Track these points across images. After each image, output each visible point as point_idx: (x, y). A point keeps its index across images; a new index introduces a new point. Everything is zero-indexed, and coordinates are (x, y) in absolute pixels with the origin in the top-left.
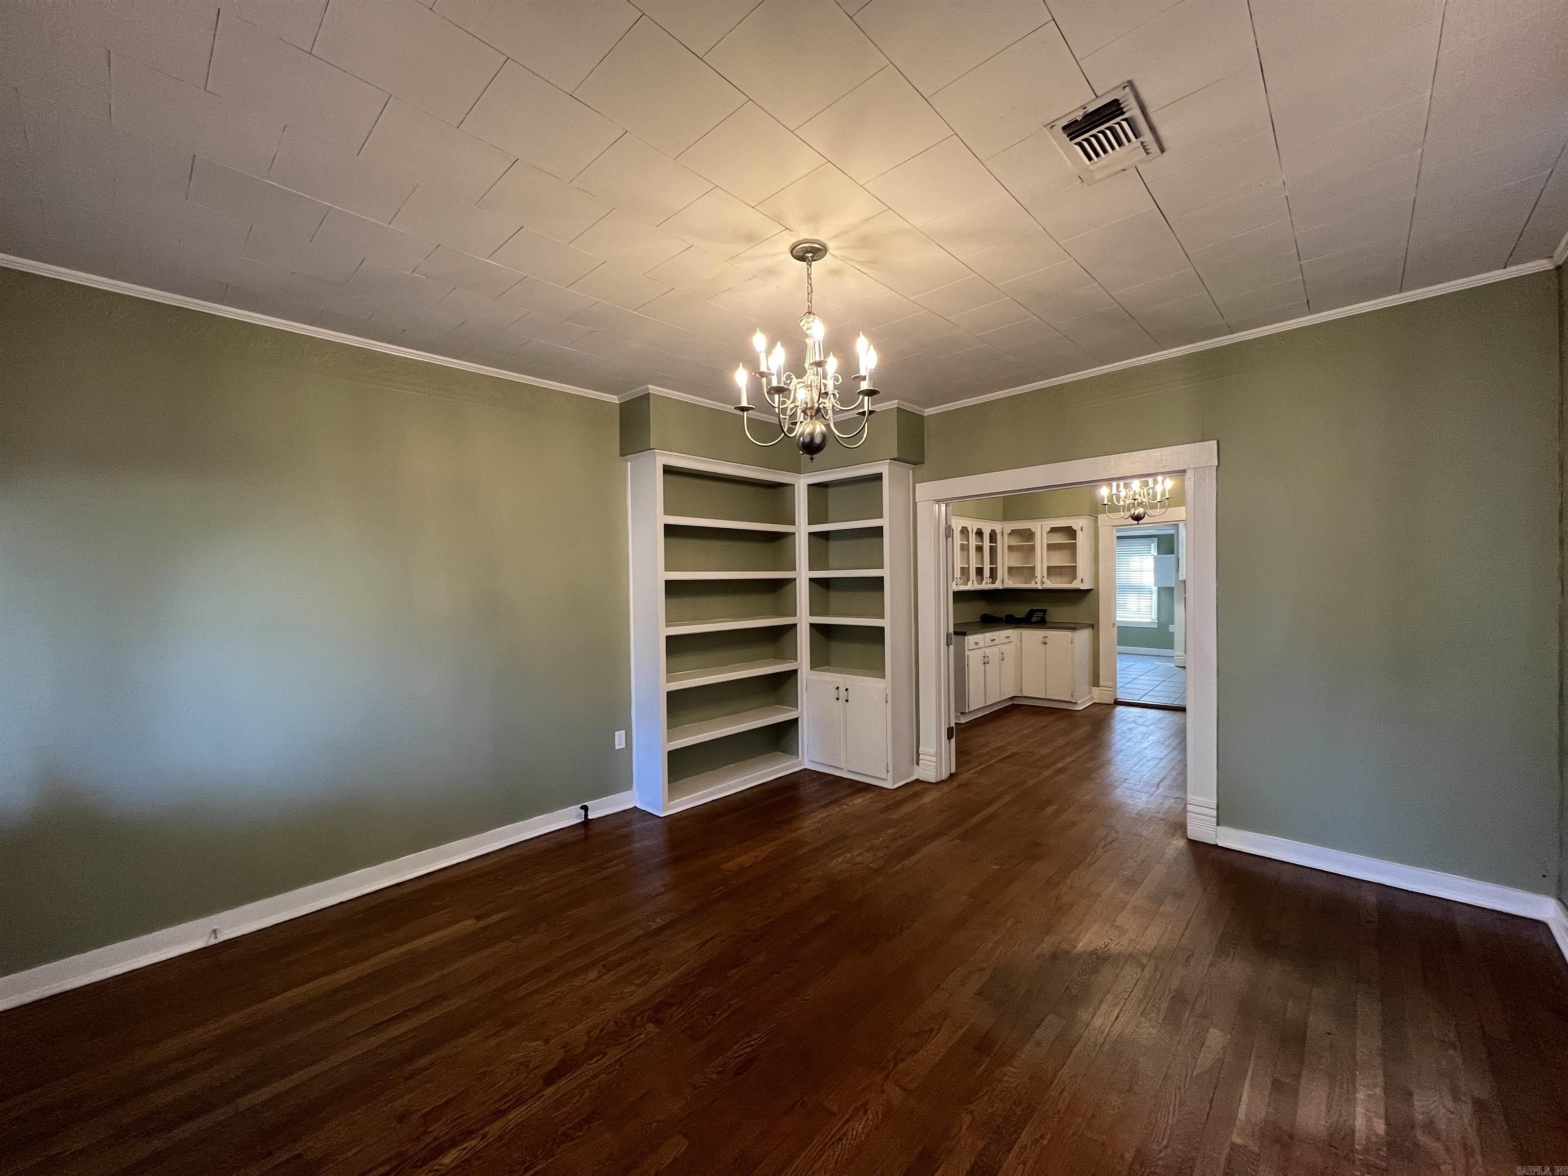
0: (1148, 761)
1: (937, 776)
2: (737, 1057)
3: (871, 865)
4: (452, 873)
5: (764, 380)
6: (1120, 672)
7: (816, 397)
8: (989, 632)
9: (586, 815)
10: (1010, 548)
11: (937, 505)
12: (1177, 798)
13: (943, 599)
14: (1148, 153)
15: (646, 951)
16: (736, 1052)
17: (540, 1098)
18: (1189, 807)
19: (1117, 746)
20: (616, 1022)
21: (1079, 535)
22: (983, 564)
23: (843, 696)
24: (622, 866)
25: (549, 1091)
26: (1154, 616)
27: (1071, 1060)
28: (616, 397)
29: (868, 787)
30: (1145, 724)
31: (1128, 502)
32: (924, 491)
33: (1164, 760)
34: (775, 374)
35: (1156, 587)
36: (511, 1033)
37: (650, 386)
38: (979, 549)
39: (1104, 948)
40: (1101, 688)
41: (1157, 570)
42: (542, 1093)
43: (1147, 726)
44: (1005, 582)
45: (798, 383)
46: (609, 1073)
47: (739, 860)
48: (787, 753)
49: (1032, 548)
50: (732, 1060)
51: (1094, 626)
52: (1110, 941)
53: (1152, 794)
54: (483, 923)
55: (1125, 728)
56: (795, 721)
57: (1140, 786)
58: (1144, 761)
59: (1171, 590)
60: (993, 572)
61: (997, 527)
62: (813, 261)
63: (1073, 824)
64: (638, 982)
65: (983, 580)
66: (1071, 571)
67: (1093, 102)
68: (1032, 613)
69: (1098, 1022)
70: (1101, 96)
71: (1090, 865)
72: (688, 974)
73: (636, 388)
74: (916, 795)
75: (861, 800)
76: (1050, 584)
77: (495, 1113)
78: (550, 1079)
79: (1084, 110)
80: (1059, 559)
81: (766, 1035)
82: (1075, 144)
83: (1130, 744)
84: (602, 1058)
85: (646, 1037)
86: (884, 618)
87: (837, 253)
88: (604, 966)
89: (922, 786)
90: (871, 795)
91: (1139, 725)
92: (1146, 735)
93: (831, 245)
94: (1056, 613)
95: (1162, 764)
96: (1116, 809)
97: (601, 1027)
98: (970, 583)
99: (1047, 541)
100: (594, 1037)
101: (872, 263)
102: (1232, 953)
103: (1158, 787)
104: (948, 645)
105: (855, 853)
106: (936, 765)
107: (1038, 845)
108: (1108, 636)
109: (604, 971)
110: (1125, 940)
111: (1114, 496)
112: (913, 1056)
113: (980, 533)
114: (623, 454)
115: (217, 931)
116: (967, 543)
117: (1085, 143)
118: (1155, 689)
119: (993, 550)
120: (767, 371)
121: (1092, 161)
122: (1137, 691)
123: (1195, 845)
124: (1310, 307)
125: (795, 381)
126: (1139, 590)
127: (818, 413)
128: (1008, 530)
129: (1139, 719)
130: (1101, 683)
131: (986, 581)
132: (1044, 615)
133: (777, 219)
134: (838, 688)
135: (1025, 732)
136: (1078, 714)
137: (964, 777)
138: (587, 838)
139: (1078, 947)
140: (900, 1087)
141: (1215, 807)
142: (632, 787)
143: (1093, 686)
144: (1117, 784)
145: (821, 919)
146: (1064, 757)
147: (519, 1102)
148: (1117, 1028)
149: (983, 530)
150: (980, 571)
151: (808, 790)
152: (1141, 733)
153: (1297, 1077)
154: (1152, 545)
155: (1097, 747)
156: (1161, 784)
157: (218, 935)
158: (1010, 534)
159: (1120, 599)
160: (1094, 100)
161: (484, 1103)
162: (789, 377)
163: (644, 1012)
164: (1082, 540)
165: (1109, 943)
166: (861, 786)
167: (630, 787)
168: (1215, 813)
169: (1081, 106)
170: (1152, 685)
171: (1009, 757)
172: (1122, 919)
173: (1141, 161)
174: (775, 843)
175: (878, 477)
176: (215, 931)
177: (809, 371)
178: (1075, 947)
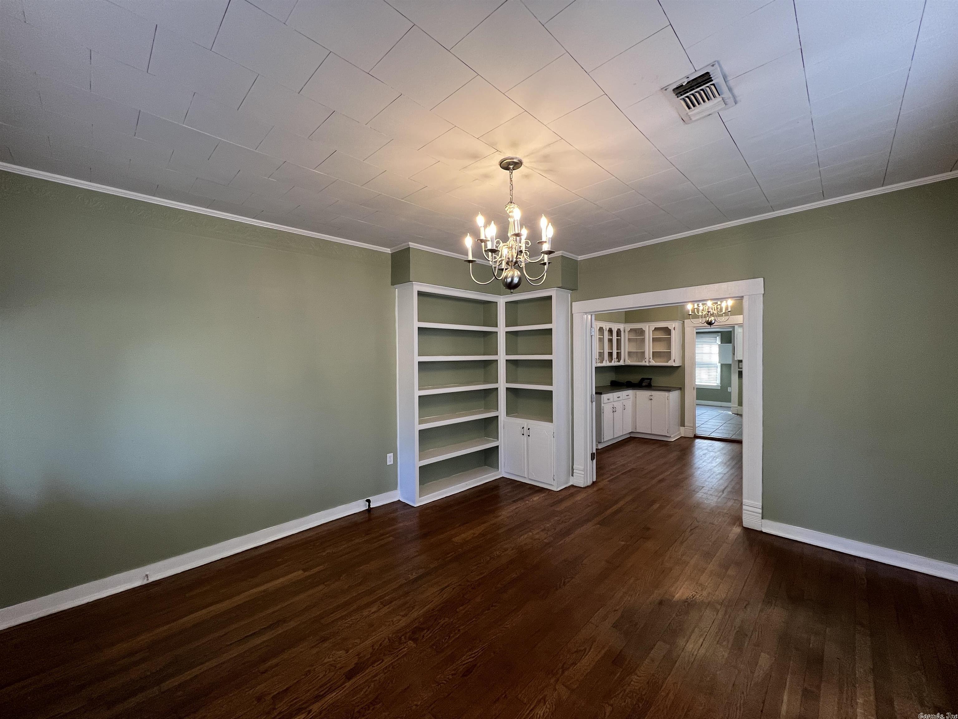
0: (716, 475)
1: (584, 484)
2: (464, 665)
3: (545, 541)
4: (288, 541)
5: (483, 244)
6: (698, 417)
7: (515, 255)
8: (615, 392)
9: (369, 505)
10: (629, 340)
11: (586, 316)
12: (736, 500)
13: (589, 374)
14: (726, 104)
15: (407, 594)
16: (464, 661)
17: (343, 688)
18: (744, 507)
19: (696, 465)
20: (389, 639)
21: (673, 332)
22: (612, 350)
23: (526, 433)
24: (391, 539)
25: (348, 684)
26: (718, 381)
27: (674, 671)
28: (389, 249)
29: (542, 490)
30: (713, 451)
31: (704, 313)
32: (578, 306)
33: (727, 475)
34: (490, 240)
35: (720, 364)
36: (326, 645)
37: (410, 243)
38: (610, 341)
39: (692, 598)
40: (686, 427)
41: (721, 353)
42: (345, 685)
43: (715, 452)
44: (626, 361)
45: (504, 246)
46: (385, 673)
47: (463, 536)
48: (492, 467)
49: (643, 340)
50: (461, 667)
51: (681, 388)
52: (696, 594)
53: (720, 497)
54: (307, 574)
55: (702, 453)
56: (497, 447)
57: (712, 491)
58: (714, 474)
59: (730, 365)
60: (619, 355)
61: (621, 326)
62: (514, 170)
63: (670, 516)
64: (402, 613)
65: (612, 360)
66: (668, 355)
67: (694, 74)
68: (643, 380)
69: (690, 646)
70: (699, 70)
71: (682, 543)
72: (433, 610)
73: (401, 244)
74: (572, 495)
75: (538, 498)
76: (653, 363)
77: (316, 697)
78: (350, 675)
79: (688, 79)
80: (660, 348)
81: (482, 650)
82: (681, 99)
83: (705, 464)
84: (382, 662)
85: (407, 650)
86: (552, 386)
87: (527, 165)
88: (382, 603)
89: (575, 489)
90: (544, 495)
91: (710, 451)
92: (715, 458)
93: (524, 161)
94: (658, 380)
95: (725, 478)
96: (698, 505)
97: (381, 642)
98: (604, 362)
99: (652, 336)
100: (376, 649)
101: (549, 171)
102: (774, 602)
103: (723, 492)
104: (592, 402)
105: (534, 533)
106: (584, 477)
107: (648, 529)
108: (690, 395)
109: (381, 606)
110: (705, 593)
111: (696, 310)
112: (574, 666)
113: (610, 331)
114: (393, 283)
115: (148, 575)
116: (602, 337)
117: (687, 99)
118: (720, 428)
119: (619, 341)
120: (485, 239)
121: (691, 110)
122: (708, 430)
123: (748, 531)
124: (824, 196)
125: (502, 244)
126: (708, 366)
127: (516, 265)
128: (628, 329)
129: (710, 448)
130: (686, 424)
131: (614, 360)
132: (650, 381)
133: (492, 145)
134: (523, 428)
135: (638, 455)
136: (671, 443)
137: (601, 485)
138: (370, 520)
139: (677, 596)
140: (566, 686)
141: (761, 508)
142: (397, 488)
143: (681, 426)
144: (697, 490)
145: (514, 575)
146: (662, 473)
147: (331, 690)
148: (702, 651)
149: (613, 329)
150: (610, 354)
151: (504, 491)
152: (711, 457)
153: (818, 687)
154: (718, 337)
155: (684, 465)
156: (726, 490)
157: (149, 578)
158: (629, 331)
159: (698, 371)
160: (694, 72)
161: (309, 691)
162: (498, 243)
163: (406, 633)
164: (675, 337)
165: (695, 595)
166: (537, 489)
167: (395, 488)
168: (760, 511)
169: (686, 77)
170: (717, 426)
171: (630, 471)
172: (703, 578)
173: (721, 110)
174: (485, 525)
175: (550, 298)
176: (147, 576)
177: (510, 238)
178: (674, 597)
